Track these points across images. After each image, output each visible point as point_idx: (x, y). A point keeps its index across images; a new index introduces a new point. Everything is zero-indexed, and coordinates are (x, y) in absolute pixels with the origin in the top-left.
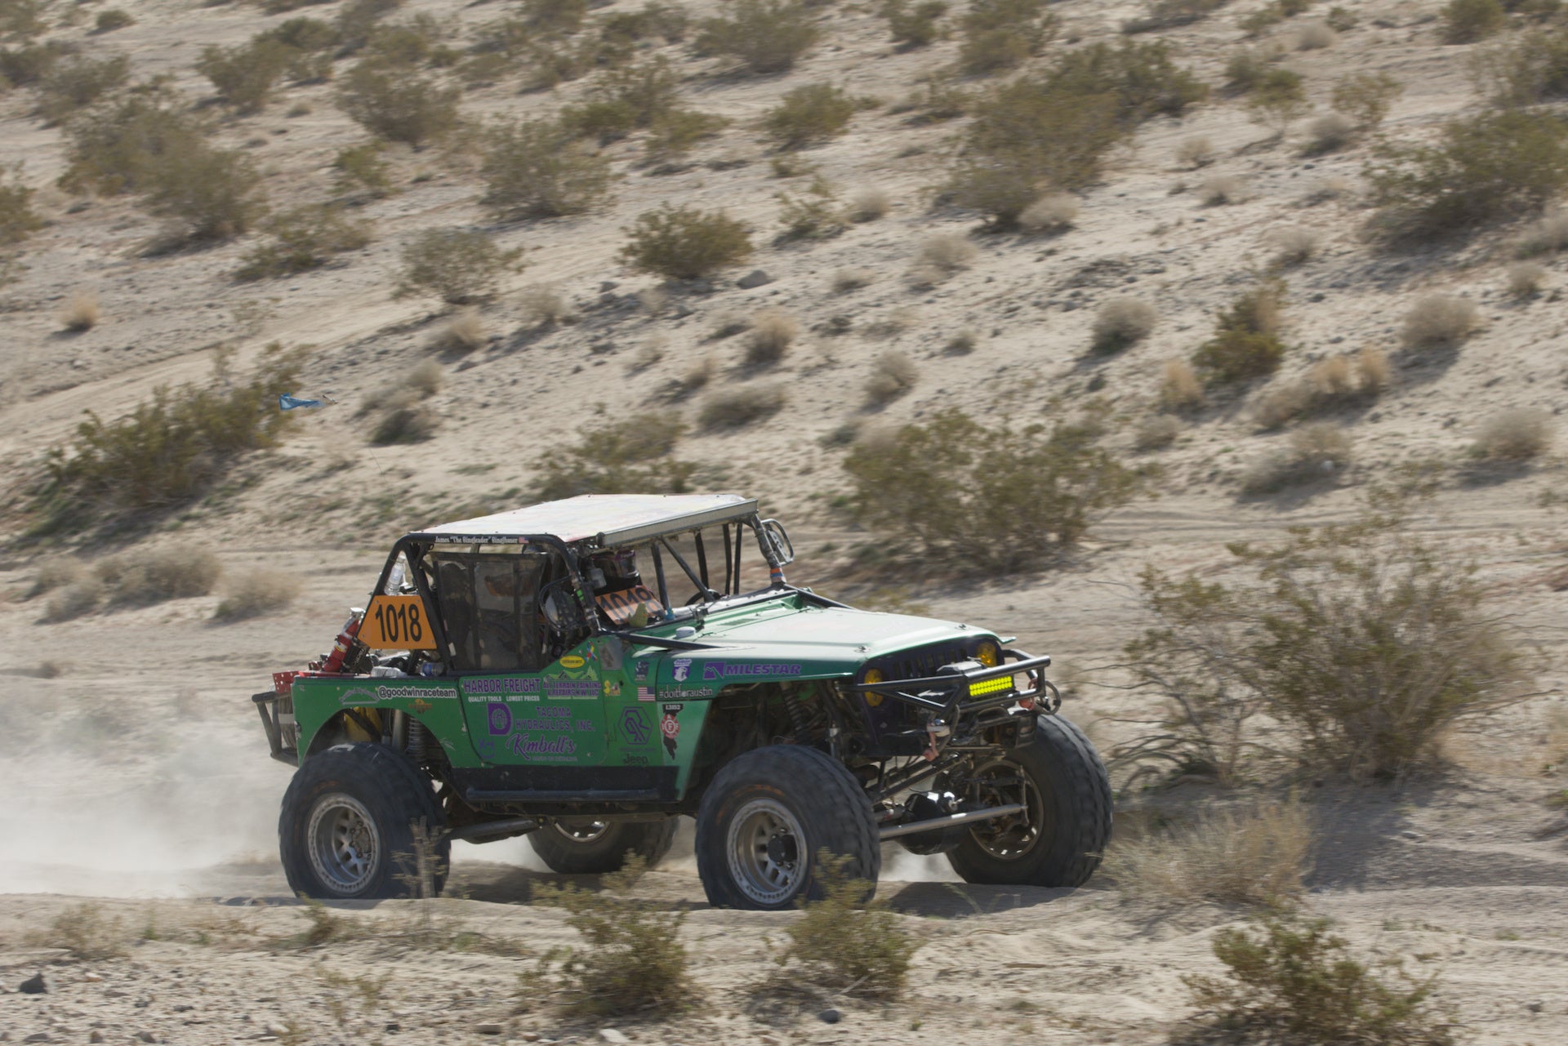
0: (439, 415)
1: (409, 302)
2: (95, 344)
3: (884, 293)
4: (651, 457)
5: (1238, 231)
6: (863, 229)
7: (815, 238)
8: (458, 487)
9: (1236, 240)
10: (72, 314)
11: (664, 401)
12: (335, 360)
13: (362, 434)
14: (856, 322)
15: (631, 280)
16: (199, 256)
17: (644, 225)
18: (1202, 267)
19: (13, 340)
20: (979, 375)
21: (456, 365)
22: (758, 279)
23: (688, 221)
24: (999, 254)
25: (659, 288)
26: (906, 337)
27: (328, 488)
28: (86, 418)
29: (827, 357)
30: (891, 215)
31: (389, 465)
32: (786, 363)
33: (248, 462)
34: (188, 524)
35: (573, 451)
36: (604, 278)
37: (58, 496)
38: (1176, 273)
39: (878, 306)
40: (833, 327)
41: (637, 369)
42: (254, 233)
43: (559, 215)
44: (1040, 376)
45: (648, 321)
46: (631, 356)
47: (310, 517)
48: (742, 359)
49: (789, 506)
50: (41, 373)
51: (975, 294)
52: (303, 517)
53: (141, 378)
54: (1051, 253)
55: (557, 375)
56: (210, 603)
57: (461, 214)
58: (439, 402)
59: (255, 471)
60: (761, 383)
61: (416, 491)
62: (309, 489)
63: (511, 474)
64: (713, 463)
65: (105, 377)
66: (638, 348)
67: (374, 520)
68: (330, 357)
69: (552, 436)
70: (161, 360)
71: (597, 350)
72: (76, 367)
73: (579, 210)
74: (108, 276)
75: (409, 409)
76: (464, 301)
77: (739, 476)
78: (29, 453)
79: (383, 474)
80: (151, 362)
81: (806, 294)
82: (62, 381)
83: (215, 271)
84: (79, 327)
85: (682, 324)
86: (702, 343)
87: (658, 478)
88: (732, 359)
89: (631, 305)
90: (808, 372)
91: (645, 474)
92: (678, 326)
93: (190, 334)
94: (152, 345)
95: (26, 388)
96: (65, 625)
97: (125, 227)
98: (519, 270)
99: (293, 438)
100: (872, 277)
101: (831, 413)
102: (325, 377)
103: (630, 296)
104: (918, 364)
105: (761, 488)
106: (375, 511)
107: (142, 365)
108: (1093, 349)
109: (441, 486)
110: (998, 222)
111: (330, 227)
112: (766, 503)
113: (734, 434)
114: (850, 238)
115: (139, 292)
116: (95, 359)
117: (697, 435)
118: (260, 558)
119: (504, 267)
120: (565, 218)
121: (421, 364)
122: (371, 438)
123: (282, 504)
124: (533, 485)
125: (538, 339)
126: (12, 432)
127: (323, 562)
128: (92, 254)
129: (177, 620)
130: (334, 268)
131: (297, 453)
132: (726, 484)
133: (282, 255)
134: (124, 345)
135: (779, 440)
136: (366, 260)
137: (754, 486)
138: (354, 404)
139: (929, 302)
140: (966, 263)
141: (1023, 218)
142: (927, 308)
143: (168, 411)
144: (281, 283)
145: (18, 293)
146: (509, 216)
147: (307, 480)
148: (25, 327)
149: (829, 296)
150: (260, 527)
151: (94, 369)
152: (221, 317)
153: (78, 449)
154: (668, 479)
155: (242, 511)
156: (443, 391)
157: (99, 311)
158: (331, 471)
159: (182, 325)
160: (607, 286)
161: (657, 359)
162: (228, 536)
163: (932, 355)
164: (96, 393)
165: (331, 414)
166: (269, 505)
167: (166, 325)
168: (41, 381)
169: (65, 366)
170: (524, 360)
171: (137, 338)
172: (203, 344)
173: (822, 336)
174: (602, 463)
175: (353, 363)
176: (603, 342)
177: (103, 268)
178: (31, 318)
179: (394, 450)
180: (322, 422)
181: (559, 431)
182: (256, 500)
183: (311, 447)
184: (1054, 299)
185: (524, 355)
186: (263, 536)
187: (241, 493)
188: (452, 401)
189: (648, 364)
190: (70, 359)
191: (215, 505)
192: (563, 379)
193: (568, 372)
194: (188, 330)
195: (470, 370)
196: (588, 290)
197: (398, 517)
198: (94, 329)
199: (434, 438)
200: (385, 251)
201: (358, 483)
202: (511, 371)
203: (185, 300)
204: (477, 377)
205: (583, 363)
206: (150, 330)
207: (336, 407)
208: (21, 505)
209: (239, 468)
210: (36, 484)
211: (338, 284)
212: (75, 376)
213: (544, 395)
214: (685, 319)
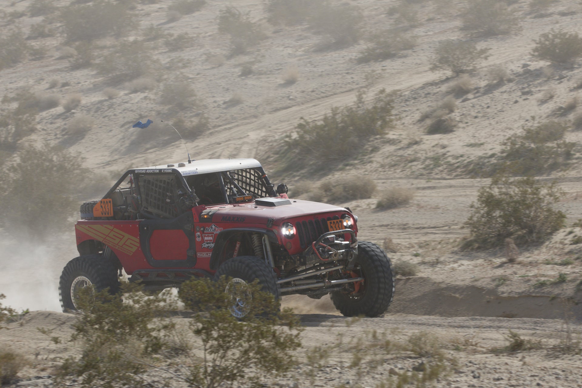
0: (456, 121)
1: (437, 72)
2: (298, 89)
4: (556, 140)
8: (468, 153)
10: (287, 76)
11: (557, 115)
12: (407, 97)
13: (422, 129)
15: (535, 63)
16: (338, 52)
17: (543, 39)
19: (262, 87)
21: (460, 100)
23: (562, 37)
25: (549, 66)
27: (409, 152)
28: (302, 122)
31: (436, 142)
33: (373, 141)
34: (348, 168)
35: (519, 137)
36: (523, 62)
37: (288, 155)
41: (543, 102)
42: (362, 42)
43: (497, 35)
45: (546, 81)
46: (540, 96)
47: (403, 165)
50: (275, 102)
52: (399, 165)
53: (319, 104)
55: (507, 104)
56: (374, 201)
57: (452, 34)
58: (456, 115)
59: (376, 145)
61: (449, 154)
62: (401, 153)
63: (491, 147)
65: (303, 104)
66: (542, 93)
67: (432, 166)
68: (405, 95)
69: (507, 130)
70: (327, 97)
71: (524, 94)
72: (290, 99)
73: (506, 33)
74: (300, 60)
75: (443, 118)
76: (463, 72)
78: (274, 136)
79: (433, 147)
80: (323, 97)
82: (284, 105)
83: (347, 58)
84: (290, 82)
85: (562, 82)
86: (571, 91)
87: (559, 149)
89: (537, 74)
91: (554, 147)
92: (559, 83)
93: (340, 85)
94: (323, 90)
95: (269, 108)
97: (302, 39)
98: (486, 58)
99: (392, 130)
102: (403, 104)
103: (536, 70)
106: (432, 163)
107: (319, 98)
109: (461, 151)
111: (398, 39)
115: (315, 67)
116: (298, 96)
117: (573, 131)
118: (383, 183)
119: (479, 57)
120: (500, 36)
121: (446, 99)
122: (426, 131)
123: (389, 159)
124: (503, 152)
125: (497, 89)
126: (263, 127)
127: (412, 184)
128: (290, 51)
129: (359, 209)
130: (400, 57)
131: (394, 137)
133: (378, 51)
134: (310, 90)
136: (414, 54)
138: (417, 116)
144: (378, 63)
145: (262, 67)
146: (474, 35)
147: (400, 149)
148: (266, 82)
150: (380, 169)
151: (298, 100)
152: (352, 78)
153: (298, 134)
154: (563, 150)
155: (371, 162)
156: (456, 111)
157: (299, 75)
158: (410, 145)
159: (336, 81)
160: (525, 66)
161: (551, 97)
162: (366, 173)
164: (300, 110)
165: (407, 120)
166: (383, 160)
167: (330, 81)
168: (275, 105)
169: (286, 98)
170: (491, 98)
171: (316, 87)
172: (345, 90)
174: (534, 142)
175: (415, 98)
176: (527, 90)
177: (296, 57)
178: (268, 78)
179: (437, 136)
180: (403, 124)
181: (510, 129)
182: (378, 158)
183: (401, 135)
185: (491, 95)
186: (382, 173)
187: (370, 154)
188: (461, 116)
189: (548, 100)
190: (287, 95)
191: (359, 160)
192: (510, 106)
193: (512, 103)
194: (338, 83)
195: (467, 102)
196: (516, 67)
197: (442, 165)
198: (297, 83)
199: (454, 131)
200: (423, 50)
201: (423, 150)
202: (486, 102)
203: (336, 71)
204: (471, 105)
205: (518, 99)
206: (321, 83)
207: (408, 117)
208: (272, 159)
209: (369, 143)
210: (278, 150)
211: (403, 64)
212: (290, 103)
213: (502, 113)
214: (562, 80)
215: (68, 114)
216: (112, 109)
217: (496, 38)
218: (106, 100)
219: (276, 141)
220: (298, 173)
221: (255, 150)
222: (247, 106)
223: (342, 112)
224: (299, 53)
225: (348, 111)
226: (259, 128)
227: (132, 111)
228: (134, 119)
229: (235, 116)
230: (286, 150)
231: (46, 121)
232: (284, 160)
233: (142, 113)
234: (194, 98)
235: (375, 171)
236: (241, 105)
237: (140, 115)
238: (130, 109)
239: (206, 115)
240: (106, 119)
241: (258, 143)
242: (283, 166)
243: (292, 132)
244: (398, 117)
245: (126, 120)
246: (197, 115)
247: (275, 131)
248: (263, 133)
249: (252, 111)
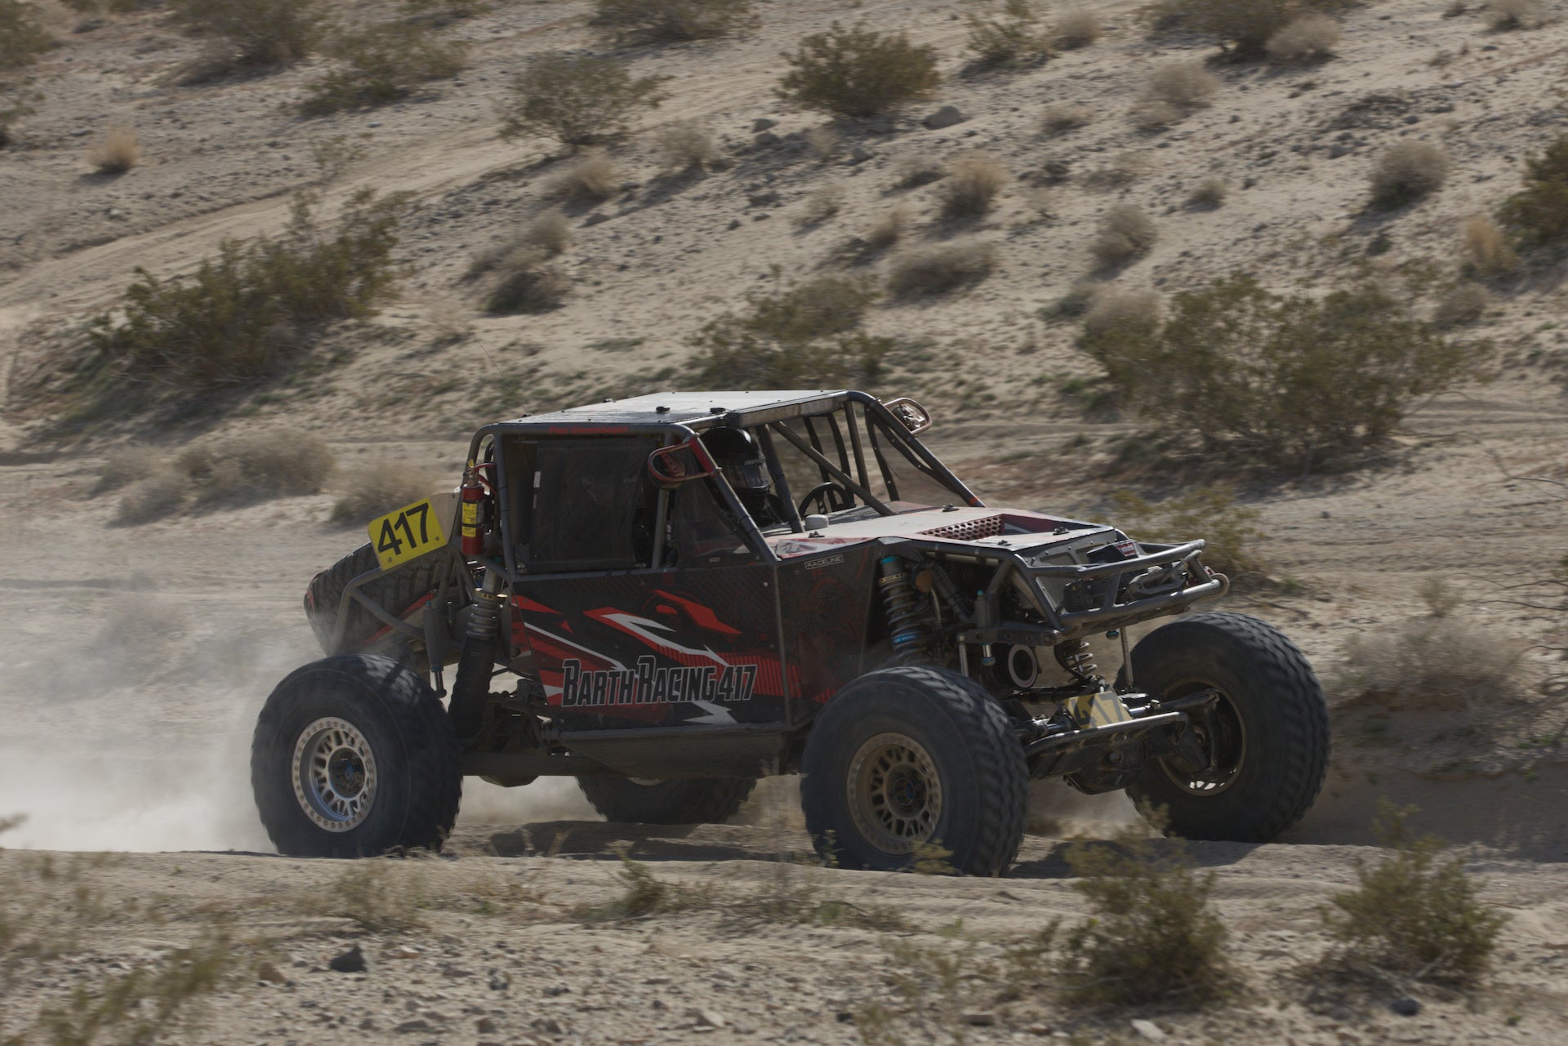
0: (568, 278)
1: (520, 142)
2: (134, 190)
3: (1107, 135)
4: (838, 331)
5: (1539, 61)
6: (1069, 57)
7: (1013, 68)
8: (598, 366)
9: (1538, 72)
10: (103, 154)
11: (844, 263)
12: (434, 211)
13: (472, 301)
14: (1075, 169)
15: (790, 117)
16: (250, 85)
17: (809, 51)
18: (1498, 105)
19: (32, 184)
20: (1231, 235)
21: (582, 220)
22: (950, 116)
23: (863, 45)
24: (1244, 89)
25: (827, 126)
26: (1137, 188)
27: (437, 365)
28: (140, 280)
29: (1042, 212)
30: (1102, 41)
31: (511, 338)
32: (993, 219)
33: (337, 334)
34: (266, 408)
35: (738, 323)
36: (757, 115)
37: (103, 373)
38: (1467, 112)
39: (1100, 150)
40: (1047, 175)
41: (807, 225)
42: (316, 57)
43: (691, 38)
44: (1307, 236)
45: (818, 167)
46: (799, 208)
47: (417, 401)
48: (937, 213)
49: (1010, 392)
50: (70, 224)
51: (1217, 136)
52: (408, 402)
53: (193, 232)
54: (1308, 86)
55: (710, 232)
56: (326, 501)
57: (567, 37)
58: (568, 263)
59: (346, 346)
60: (963, 243)
61: (545, 370)
62: (413, 366)
63: (663, 351)
64: (911, 340)
65: (147, 230)
66: (807, 200)
67: (496, 405)
68: (429, 207)
69: (708, 304)
70: (214, 210)
71: (756, 202)
72: (112, 218)
73: (714, 34)
74: (142, 107)
75: (531, 271)
76: (588, 141)
77: (944, 355)
78: (63, 321)
79: (503, 349)
80: (203, 212)
81: (1009, 135)
82: (96, 234)
83: (274, 103)
84: (114, 169)
85: (860, 170)
86: (886, 194)
87: (847, 357)
88: (924, 213)
89: (795, 147)
90: (1019, 230)
91: (832, 352)
92: (854, 174)
93: (250, 179)
94: (204, 191)
95: (51, 242)
96: (143, 528)
97: (153, 50)
98: (655, 104)
99: (388, 304)
100: (1090, 116)
101: (1050, 279)
102: (422, 231)
103: (792, 137)
104: (1156, 220)
105: (974, 370)
106: (498, 394)
107: (193, 215)
108: (1371, 204)
109: (578, 363)
110: (1237, 50)
111: (416, 50)
112: (982, 388)
113: (934, 304)
114: (1056, 68)
115: (183, 127)
116: (134, 208)
117: (888, 306)
118: (361, 451)
119: (635, 100)
120: (699, 42)
121: (542, 218)
122: (484, 306)
123: (381, 384)
124: (693, 363)
125: (684, 189)
126: (36, 295)
127: (441, 455)
128: (117, 81)
129: (283, 523)
130: (421, 100)
131: (397, 322)
132: (930, 364)
133: (357, 84)
134: (170, 191)
135: (989, 312)
136: (459, 91)
137: (964, 368)
138: (461, 264)
139: (1163, 146)
140: (1205, 100)
141: (1271, 45)
142: (1160, 153)
143: (241, 269)
144: (358, 118)
145: (36, 127)
146: (627, 40)
147: (410, 356)
148: (46, 169)
149: (1038, 138)
150: (355, 413)
151: (135, 219)
152: (286, 158)
153: (128, 315)
154: (858, 358)
155: (331, 392)
156: (570, 250)
157: (137, 150)
158: (439, 345)
159: (240, 167)
160: (762, 125)
161: (832, 212)
162: (317, 423)
163: (1172, 210)
164: (138, 249)
165: (434, 277)
166: (365, 385)
167: (223, 166)
168: (70, 234)
169: (100, 215)
170: (666, 213)
171: (186, 182)
172: (266, 191)
173: (1035, 186)
174: (778, 337)
175: (456, 216)
176: (764, 191)
177: (133, 99)
178: (53, 157)
179: (515, 320)
180: (423, 286)
181: (717, 300)
182: (349, 380)
183: (414, 317)
184: (1319, 143)
185: (666, 207)
186: (360, 423)
187: (329, 371)
188: (582, 263)
189: (822, 219)
190: (105, 207)
191: (299, 386)
192: (718, 236)
193: (722, 228)
194: (247, 173)
195: (601, 225)
196: (738, 129)
197: (527, 401)
198: (132, 172)
199: (563, 306)
200: (483, 80)
201: (474, 360)
202: (652, 226)
203: (241, 138)
204: (611, 234)
205: (740, 217)
206: (200, 173)
207: (437, 269)
208: (57, 384)
209: (327, 341)
210: (74, 359)
211: (428, 120)
212: (111, 229)
213: (694, 255)
214: (863, 165)
217: (687, 47)
219: (68, 334)
220: (129, 424)
221: (10, 358)
223: (252, 252)
224: (141, 89)
225: (266, 249)
226: (26, 298)
230: (97, 360)
232: (90, 387)
235: (341, 418)
241: (20, 340)
242: (87, 403)
243: (116, 309)
244: (407, 266)
247: (71, 305)
248: (35, 312)
249: (6, 250)
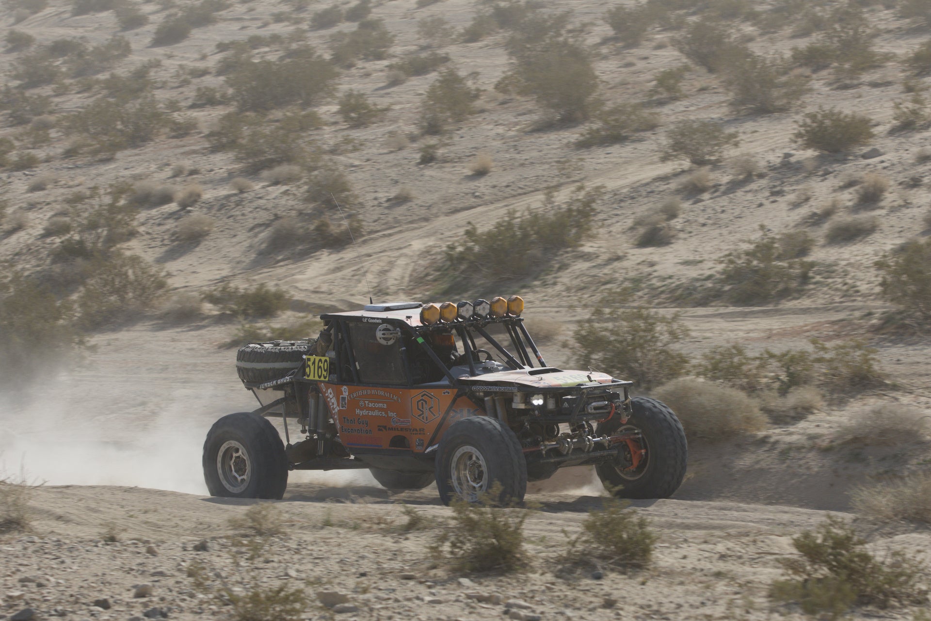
0: (677, 230)
1: (671, 163)
2: (488, 183)
4: (790, 258)
7: (914, 129)
8: (679, 273)
10: (478, 165)
11: (807, 224)
12: (623, 196)
13: (632, 241)
14: (926, 180)
15: (801, 152)
17: (808, 120)
19: (442, 179)
21: (691, 202)
22: (875, 153)
23: (834, 118)
25: (816, 157)
27: (606, 271)
28: (469, 228)
29: (905, 201)
31: (643, 258)
32: (882, 204)
33: (562, 255)
34: (523, 291)
35: (745, 253)
36: (786, 151)
37: (452, 272)
40: (912, 183)
41: (795, 205)
42: (594, 119)
45: (806, 177)
46: (792, 197)
47: (593, 288)
48: (855, 201)
49: (867, 289)
50: (455, 200)
52: (589, 288)
53: (515, 203)
55: (748, 208)
57: (716, 111)
58: (677, 223)
59: (566, 262)
60: (864, 216)
61: (656, 274)
62: (595, 272)
63: (711, 266)
64: (828, 262)
65: (492, 203)
66: (797, 193)
67: (629, 291)
68: (620, 194)
69: (740, 244)
70: (525, 193)
71: (773, 194)
72: (476, 197)
74: (505, 143)
75: (659, 226)
76: (702, 163)
77: (841, 270)
78: (440, 247)
79: (639, 264)
80: (520, 194)
81: (900, 163)
82: (467, 205)
83: (565, 142)
84: (481, 173)
85: (826, 179)
86: (835, 191)
87: (793, 270)
88: (850, 200)
89: (798, 167)
90: (893, 210)
92: (822, 181)
93: (544, 178)
94: (521, 184)
95: (445, 208)
98: (736, 145)
99: (590, 241)
101: (902, 234)
102: (615, 206)
103: (799, 162)
105: (853, 278)
106: (630, 286)
107: (514, 196)
109: (670, 272)
111: (634, 117)
112: (855, 287)
113: (846, 245)
115: (519, 153)
116: (487, 192)
117: (824, 246)
118: (557, 312)
119: (727, 143)
121: (671, 200)
122: (636, 243)
123: (578, 280)
124: (721, 272)
125: (742, 187)
126: (434, 234)
130: (634, 141)
131: (591, 250)
132: (833, 275)
133: (603, 134)
134: (505, 184)
135: (869, 249)
136: (653, 137)
137: (849, 277)
138: (630, 222)
143: (515, 223)
144: (600, 150)
146: (742, 113)
147: (595, 267)
148: (449, 172)
149: (913, 165)
150: (564, 294)
151: (486, 198)
153: (464, 245)
154: (798, 271)
155: (555, 283)
156: (681, 216)
157: (493, 164)
158: (609, 261)
159: (540, 173)
160: (787, 156)
161: (807, 199)
162: (545, 298)
165: (616, 228)
166: (571, 280)
167: (531, 172)
168: (455, 204)
169: (470, 195)
170: (731, 198)
171: (513, 180)
173: (905, 188)
174: (762, 260)
175: (633, 198)
176: (778, 189)
177: (503, 138)
178: (454, 167)
179: (648, 250)
180: (610, 232)
182: (565, 278)
183: (600, 247)
185: (732, 195)
186: (565, 299)
187: (556, 273)
188: (685, 222)
189: (802, 203)
190: (472, 191)
191: (541, 280)
192: (751, 210)
193: (755, 206)
195: (700, 204)
196: (775, 158)
197: (643, 289)
198: (489, 174)
199: (672, 243)
201: (623, 269)
202: (722, 204)
203: (544, 158)
204: (703, 208)
205: (764, 201)
206: (521, 176)
207: (619, 224)
208: (431, 277)
209: (557, 258)
211: (635, 151)
212: (474, 202)
213: (738, 219)
214: (827, 176)
215: (182, 213)
216: (240, 207)
217: (769, 117)
218: (235, 195)
221: (413, 264)
222: (416, 205)
223: (523, 214)
224: (509, 133)
225: (530, 213)
226: (429, 235)
227: (266, 209)
228: (268, 220)
229: (400, 218)
230: (450, 266)
231: (153, 222)
232: (446, 279)
233: (279, 213)
234: (347, 193)
235: (557, 296)
236: (409, 204)
237: (276, 215)
238: (264, 207)
239: (361, 217)
240: (231, 219)
241: (419, 255)
245: (257, 222)
246: (350, 216)
249: (423, 212)
